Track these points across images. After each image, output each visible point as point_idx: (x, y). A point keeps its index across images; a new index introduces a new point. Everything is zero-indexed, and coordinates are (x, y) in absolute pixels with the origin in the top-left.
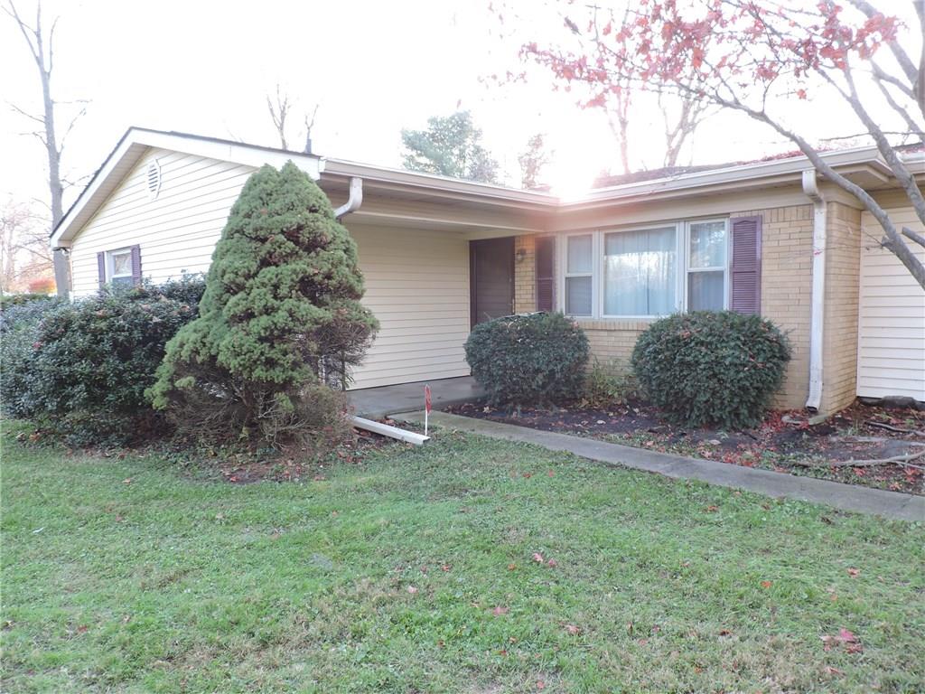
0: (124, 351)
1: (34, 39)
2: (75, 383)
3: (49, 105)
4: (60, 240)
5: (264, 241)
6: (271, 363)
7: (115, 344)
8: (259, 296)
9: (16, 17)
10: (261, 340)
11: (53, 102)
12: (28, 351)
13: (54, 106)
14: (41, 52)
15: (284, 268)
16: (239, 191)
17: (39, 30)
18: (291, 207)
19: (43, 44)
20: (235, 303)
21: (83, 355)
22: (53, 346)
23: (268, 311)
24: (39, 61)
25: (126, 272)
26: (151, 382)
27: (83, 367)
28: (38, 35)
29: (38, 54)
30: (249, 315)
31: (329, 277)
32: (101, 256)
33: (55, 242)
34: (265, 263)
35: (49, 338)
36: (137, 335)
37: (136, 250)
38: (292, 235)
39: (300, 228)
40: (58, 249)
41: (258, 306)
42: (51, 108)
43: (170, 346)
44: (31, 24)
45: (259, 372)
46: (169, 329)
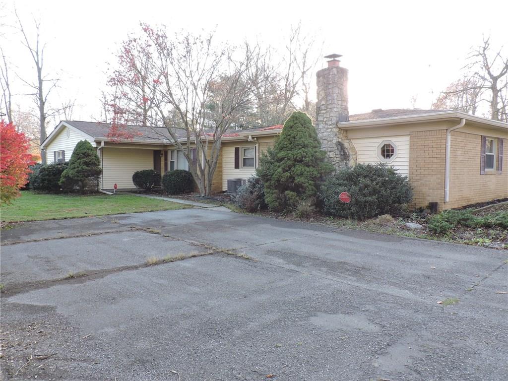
0: (54, 175)
1: (35, 55)
2: (45, 180)
3: (41, 82)
4: (44, 147)
5: (78, 155)
6: (78, 176)
7: (53, 174)
8: (76, 165)
9: (29, 47)
10: (76, 172)
11: (42, 81)
12: (37, 174)
13: (43, 82)
14: (38, 60)
15: (82, 160)
16: (75, 146)
17: (37, 51)
18: (84, 149)
19: (39, 56)
20: (72, 166)
21: (47, 175)
22: (42, 173)
23: (78, 167)
24: (37, 63)
25: (61, 157)
26: (59, 181)
27: (47, 177)
28: (37, 53)
29: (37, 61)
30: (75, 168)
31: (90, 161)
32: (55, 152)
33: (42, 147)
34: (79, 159)
35: (41, 172)
36: (57, 172)
37: (63, 152)
38: (84, 154)
39: (85, 153)
40: (43, 149)
41: (76, 166)
42: (42, 83)
43: (62, 174)
44: (34, 48)
45: (76, 178)
46: (63, 170)
